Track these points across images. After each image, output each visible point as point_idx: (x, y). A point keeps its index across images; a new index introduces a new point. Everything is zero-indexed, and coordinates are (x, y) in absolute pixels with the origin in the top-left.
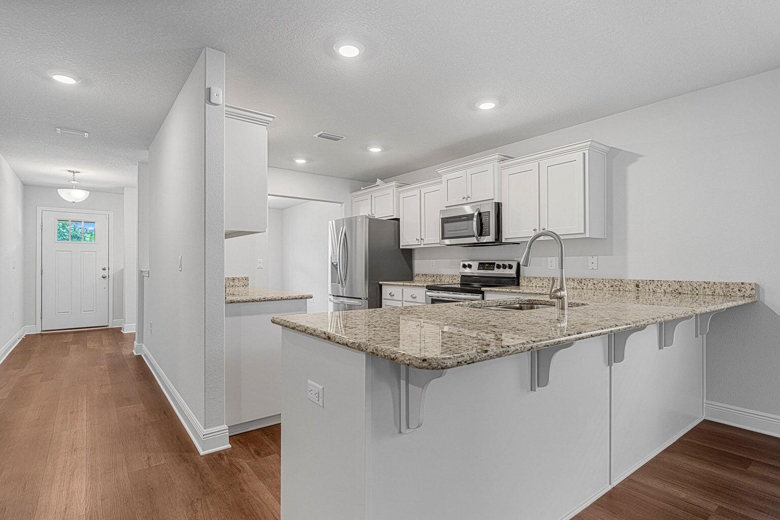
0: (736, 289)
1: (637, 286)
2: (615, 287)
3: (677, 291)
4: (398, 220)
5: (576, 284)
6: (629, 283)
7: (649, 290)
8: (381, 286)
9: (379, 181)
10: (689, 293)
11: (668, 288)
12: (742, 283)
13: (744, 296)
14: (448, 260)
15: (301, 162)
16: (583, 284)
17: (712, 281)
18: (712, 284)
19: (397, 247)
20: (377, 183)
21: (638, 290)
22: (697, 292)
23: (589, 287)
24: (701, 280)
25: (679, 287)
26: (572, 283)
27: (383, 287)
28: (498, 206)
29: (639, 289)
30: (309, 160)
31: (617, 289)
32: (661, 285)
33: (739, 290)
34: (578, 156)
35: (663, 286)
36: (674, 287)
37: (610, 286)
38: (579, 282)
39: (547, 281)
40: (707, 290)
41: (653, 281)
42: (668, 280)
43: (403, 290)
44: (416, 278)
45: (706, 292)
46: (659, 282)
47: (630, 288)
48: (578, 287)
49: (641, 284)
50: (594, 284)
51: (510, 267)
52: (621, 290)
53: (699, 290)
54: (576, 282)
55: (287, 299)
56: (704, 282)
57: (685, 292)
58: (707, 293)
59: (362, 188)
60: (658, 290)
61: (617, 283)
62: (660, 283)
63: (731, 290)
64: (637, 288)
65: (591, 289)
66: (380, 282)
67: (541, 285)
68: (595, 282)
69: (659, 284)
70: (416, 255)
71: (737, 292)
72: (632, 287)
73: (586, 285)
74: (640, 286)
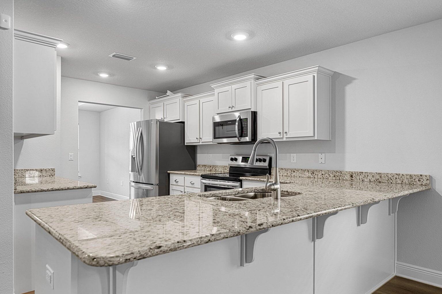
0: (417, 180)
1: (352, 176)
2: (336, 177)
3: (378, 181)
4: (183, 123)
5: (310, 174)
6: (346, 174)
7: (360, 179)
8: (169, 174)
9: (169, 93)
10: (386, 182)
11: (372, 178)
12: (421, 175)
13: (422, 184)
14: (221, 154)
15: (104, 76)
16: (315, 175)
17: (401, 173)
18: (401, 175)
19: (183, 144)
20: (168, 94)
21: (352, 179)
22: (391, 181)
23: (319, 177)
24: (394, 172)
25: (379, 177)
26: (308, 173)
27: (171, 175)
28: (254, 115)
29: (353, 179)
30: (111, 75)
31: (338, 178)
32: (368, 176)
33: (419, 180)
34: (310, 77)
35: (369, 177)
36: (376, 177)
37: (333, 176)
38: (312, 173)
39: (290, 171)
40: (398, 180)
41: (362, 172)
42: (372, 172)
43: (184, 177)
44: (198, 168)
45: (397, 181)
46: (366, 173)
47: (347, 178)
48: (311, 176)
49: (354, 175)
50: (322, 174)
51: (264, 161)
52: (341, 179)
53: (393, 180)
54: (310, 173)
55: (73, 189)
56: (396, 174)
57: (383, 181)
58: (398, 182)
59: (157, 98)
60: (366, 180)
61: (338, 174)
62: (367, 174)
63: (413, 180)
64: (351, 178)
65: (320, 178)
66: (168, 172)
67: (286, 174)
68: (323, 173)
69: (366, 175)
70: (199, 150)
71: (418, 182)
72: (348, 177)
73: (317, 175)
74: (353, 176)
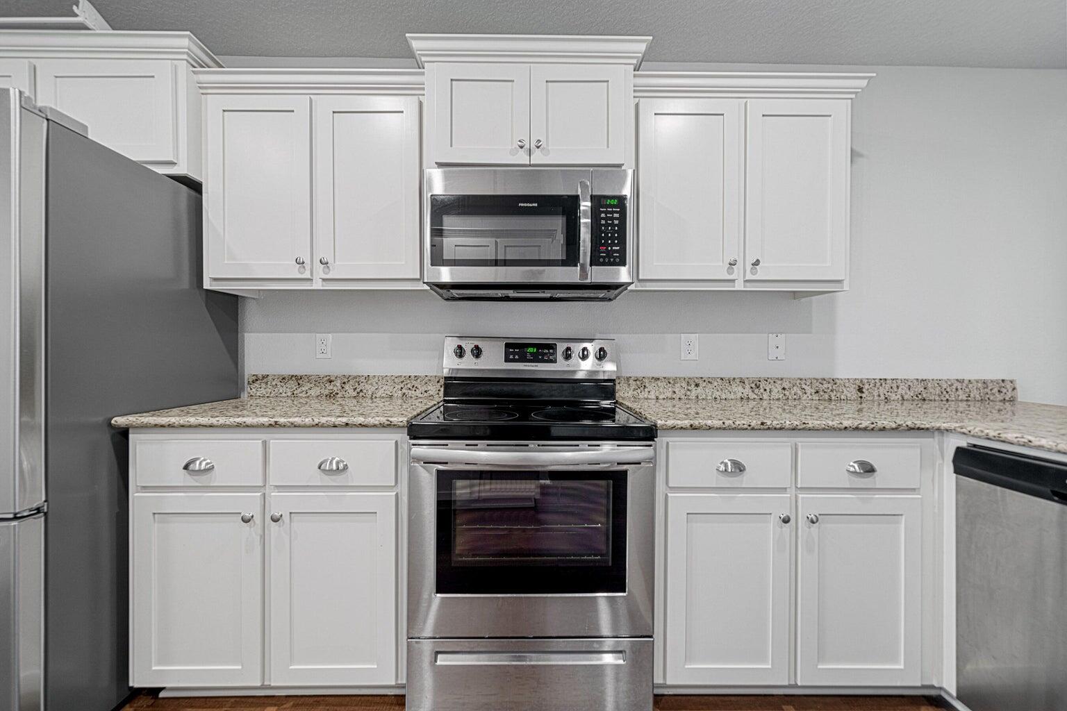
0: (995, 390)
1: (860, 390)
2: (822, 393)
3: (920, 397)
4: (194, 182)
5: (747, 391)
6: (847, 385)
7: (879, 396)
8: (123, 435)
10: (937, 398)
11: (908, 391)
12: (1003, 381)
13: (1004, 399)
16: (762, 390)
17: (967, 377)
18: (966, 382)
21: (861, 397)
22: (947, 396)
23: (775, 395)
24: (954, 377)
25: (922, 389)
26: (740, 389)
27: (132, 437)
29: (864, 395)
31: (826, 396)
32: (898, 387)
33: (999, 391)
35: (900, 389)
36: (916, 390)
37: (813, 391)
38: (753, 385)
39: (684, 385)
40: (960, 392)
41: (886, 380)
42: (907, 378)
43: (265, 443)
45: (959, 396)
46: (894, 381)
47: (849, 395)
48: (752, 396)
49: (867, 386)
50: (784, 389)
52: (833, 398)
53: (950, 393)
54: (748, 387)
56: (957, 380)
57: (931, 398)
58: (960, 398)
60: (893, 396)
61: (826, 386)
62: (895, 384)
63: (989, 392)
64: (860, 395)
65: (778, 399)
66: (120, 421)
67: (669, 395)
68: (786, 385)
69: (894, 386)
70: (251, 317)
71: (997, 394)
72: (851, 393)
73: (768, 391)
74: (864, 390)
